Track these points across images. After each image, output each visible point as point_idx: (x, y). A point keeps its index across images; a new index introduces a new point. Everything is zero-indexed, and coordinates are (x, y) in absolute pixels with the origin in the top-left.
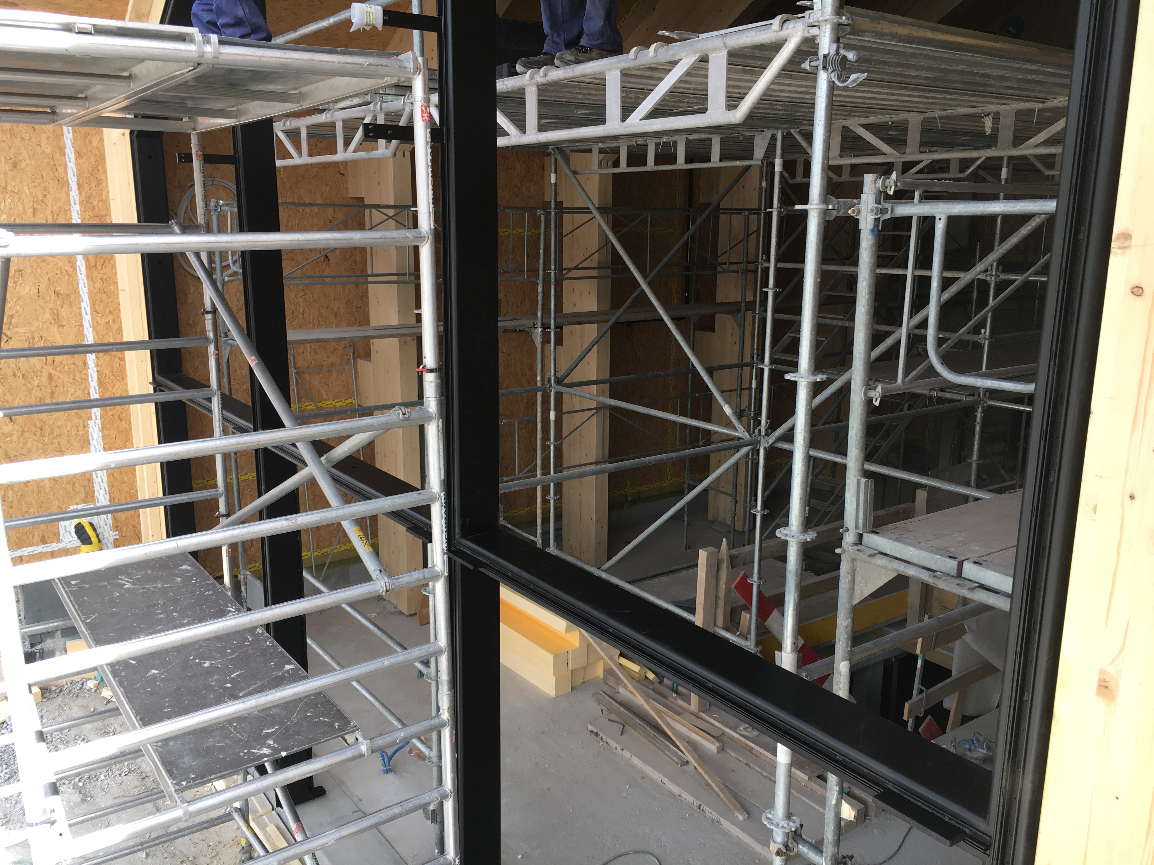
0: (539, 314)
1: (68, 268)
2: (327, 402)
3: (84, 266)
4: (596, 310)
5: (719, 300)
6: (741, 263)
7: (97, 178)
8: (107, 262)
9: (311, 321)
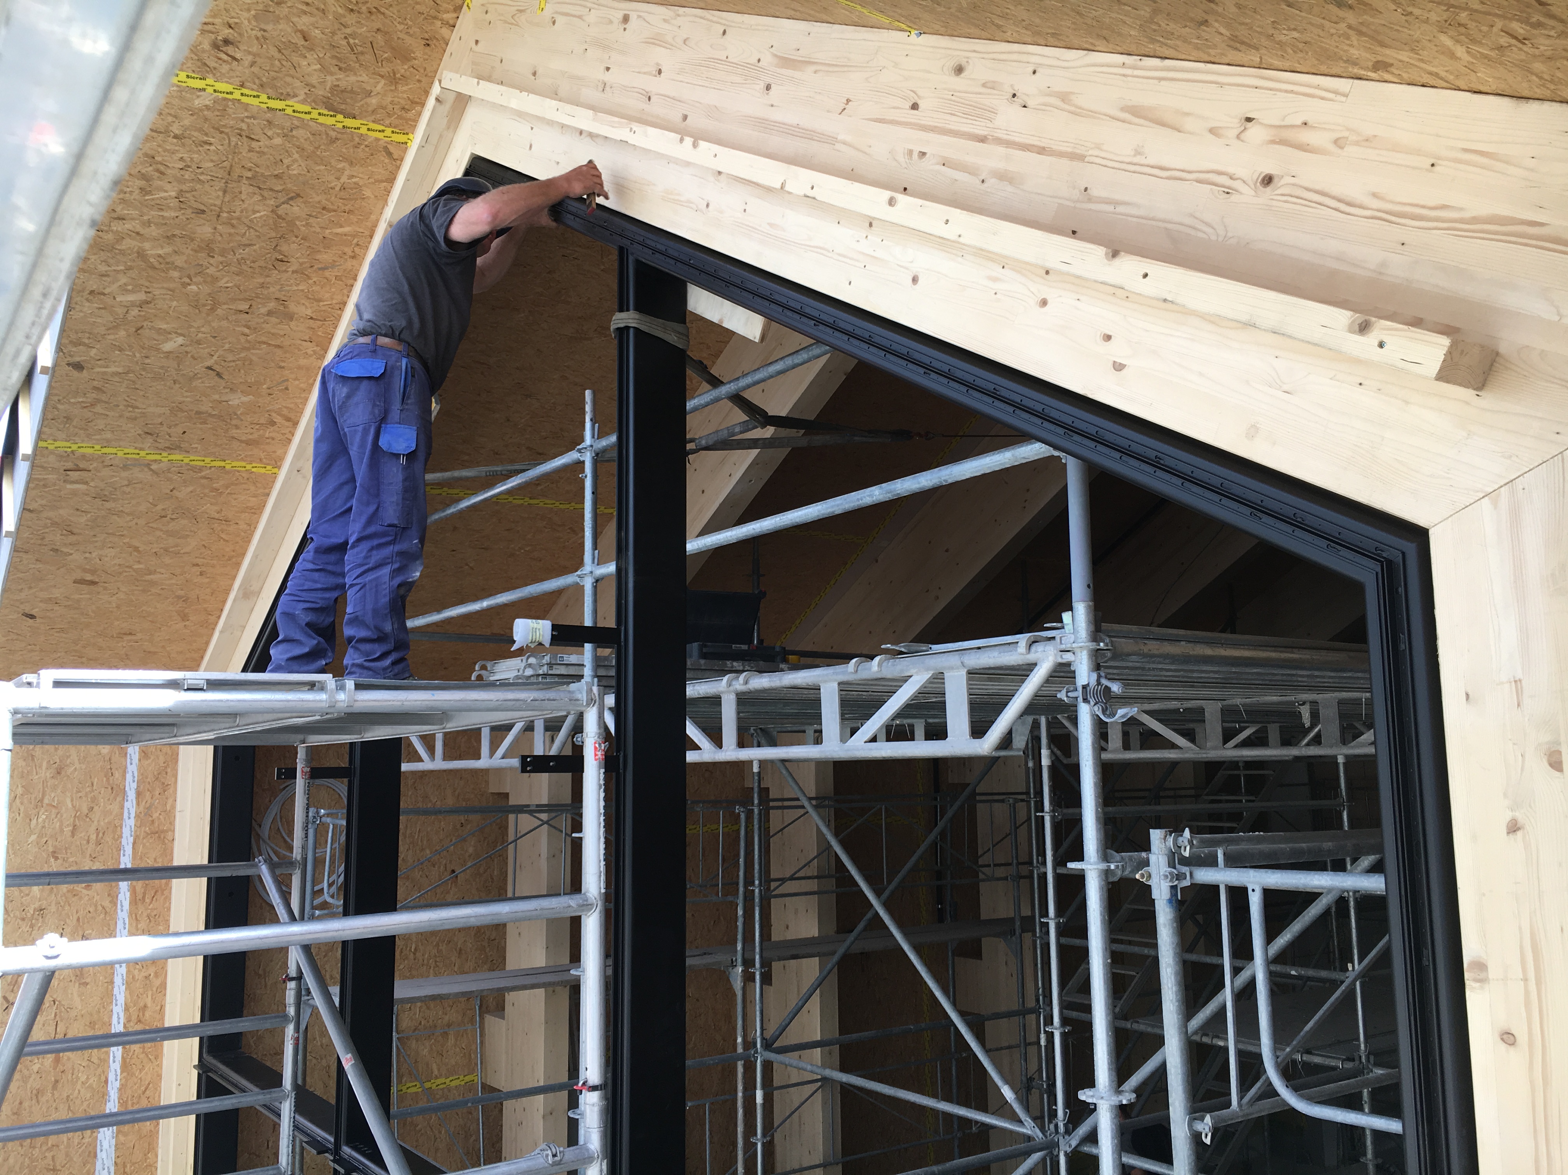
0: (739, 947)
1: (107, 904)
2: (439, 1081)
3: (128, 899)
4: (816, 935)
5: (983, 917)
6: (1010, 864)
7: (163, 783)
8: (159, 893)
9: (426, 962)
